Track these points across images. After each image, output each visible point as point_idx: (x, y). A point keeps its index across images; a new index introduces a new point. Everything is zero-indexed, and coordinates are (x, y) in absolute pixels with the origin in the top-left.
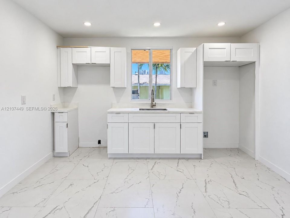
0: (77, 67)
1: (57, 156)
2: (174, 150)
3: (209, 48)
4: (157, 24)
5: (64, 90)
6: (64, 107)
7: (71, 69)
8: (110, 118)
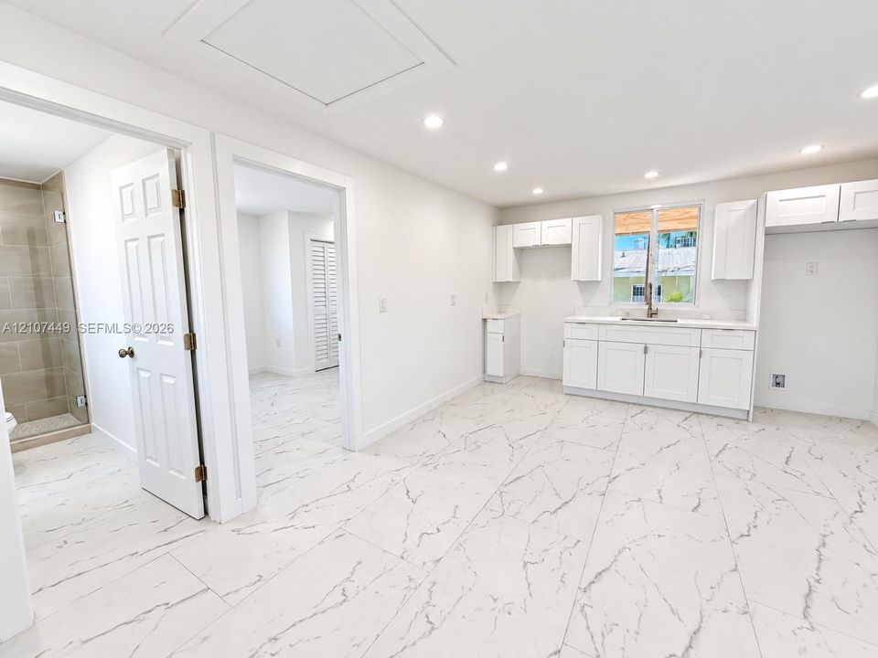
0: (520, 251)
1: (489, 381)
2: (685, 395)
3: (780, 201)
4: (651, 175)
5: (501, 286)
6: (500, 312)
7: (511, 255)
8: (568, 332)
